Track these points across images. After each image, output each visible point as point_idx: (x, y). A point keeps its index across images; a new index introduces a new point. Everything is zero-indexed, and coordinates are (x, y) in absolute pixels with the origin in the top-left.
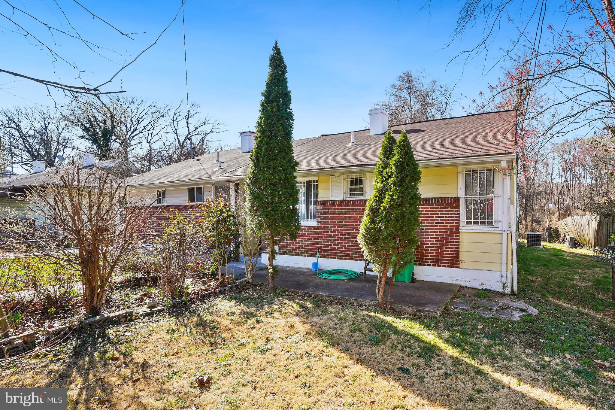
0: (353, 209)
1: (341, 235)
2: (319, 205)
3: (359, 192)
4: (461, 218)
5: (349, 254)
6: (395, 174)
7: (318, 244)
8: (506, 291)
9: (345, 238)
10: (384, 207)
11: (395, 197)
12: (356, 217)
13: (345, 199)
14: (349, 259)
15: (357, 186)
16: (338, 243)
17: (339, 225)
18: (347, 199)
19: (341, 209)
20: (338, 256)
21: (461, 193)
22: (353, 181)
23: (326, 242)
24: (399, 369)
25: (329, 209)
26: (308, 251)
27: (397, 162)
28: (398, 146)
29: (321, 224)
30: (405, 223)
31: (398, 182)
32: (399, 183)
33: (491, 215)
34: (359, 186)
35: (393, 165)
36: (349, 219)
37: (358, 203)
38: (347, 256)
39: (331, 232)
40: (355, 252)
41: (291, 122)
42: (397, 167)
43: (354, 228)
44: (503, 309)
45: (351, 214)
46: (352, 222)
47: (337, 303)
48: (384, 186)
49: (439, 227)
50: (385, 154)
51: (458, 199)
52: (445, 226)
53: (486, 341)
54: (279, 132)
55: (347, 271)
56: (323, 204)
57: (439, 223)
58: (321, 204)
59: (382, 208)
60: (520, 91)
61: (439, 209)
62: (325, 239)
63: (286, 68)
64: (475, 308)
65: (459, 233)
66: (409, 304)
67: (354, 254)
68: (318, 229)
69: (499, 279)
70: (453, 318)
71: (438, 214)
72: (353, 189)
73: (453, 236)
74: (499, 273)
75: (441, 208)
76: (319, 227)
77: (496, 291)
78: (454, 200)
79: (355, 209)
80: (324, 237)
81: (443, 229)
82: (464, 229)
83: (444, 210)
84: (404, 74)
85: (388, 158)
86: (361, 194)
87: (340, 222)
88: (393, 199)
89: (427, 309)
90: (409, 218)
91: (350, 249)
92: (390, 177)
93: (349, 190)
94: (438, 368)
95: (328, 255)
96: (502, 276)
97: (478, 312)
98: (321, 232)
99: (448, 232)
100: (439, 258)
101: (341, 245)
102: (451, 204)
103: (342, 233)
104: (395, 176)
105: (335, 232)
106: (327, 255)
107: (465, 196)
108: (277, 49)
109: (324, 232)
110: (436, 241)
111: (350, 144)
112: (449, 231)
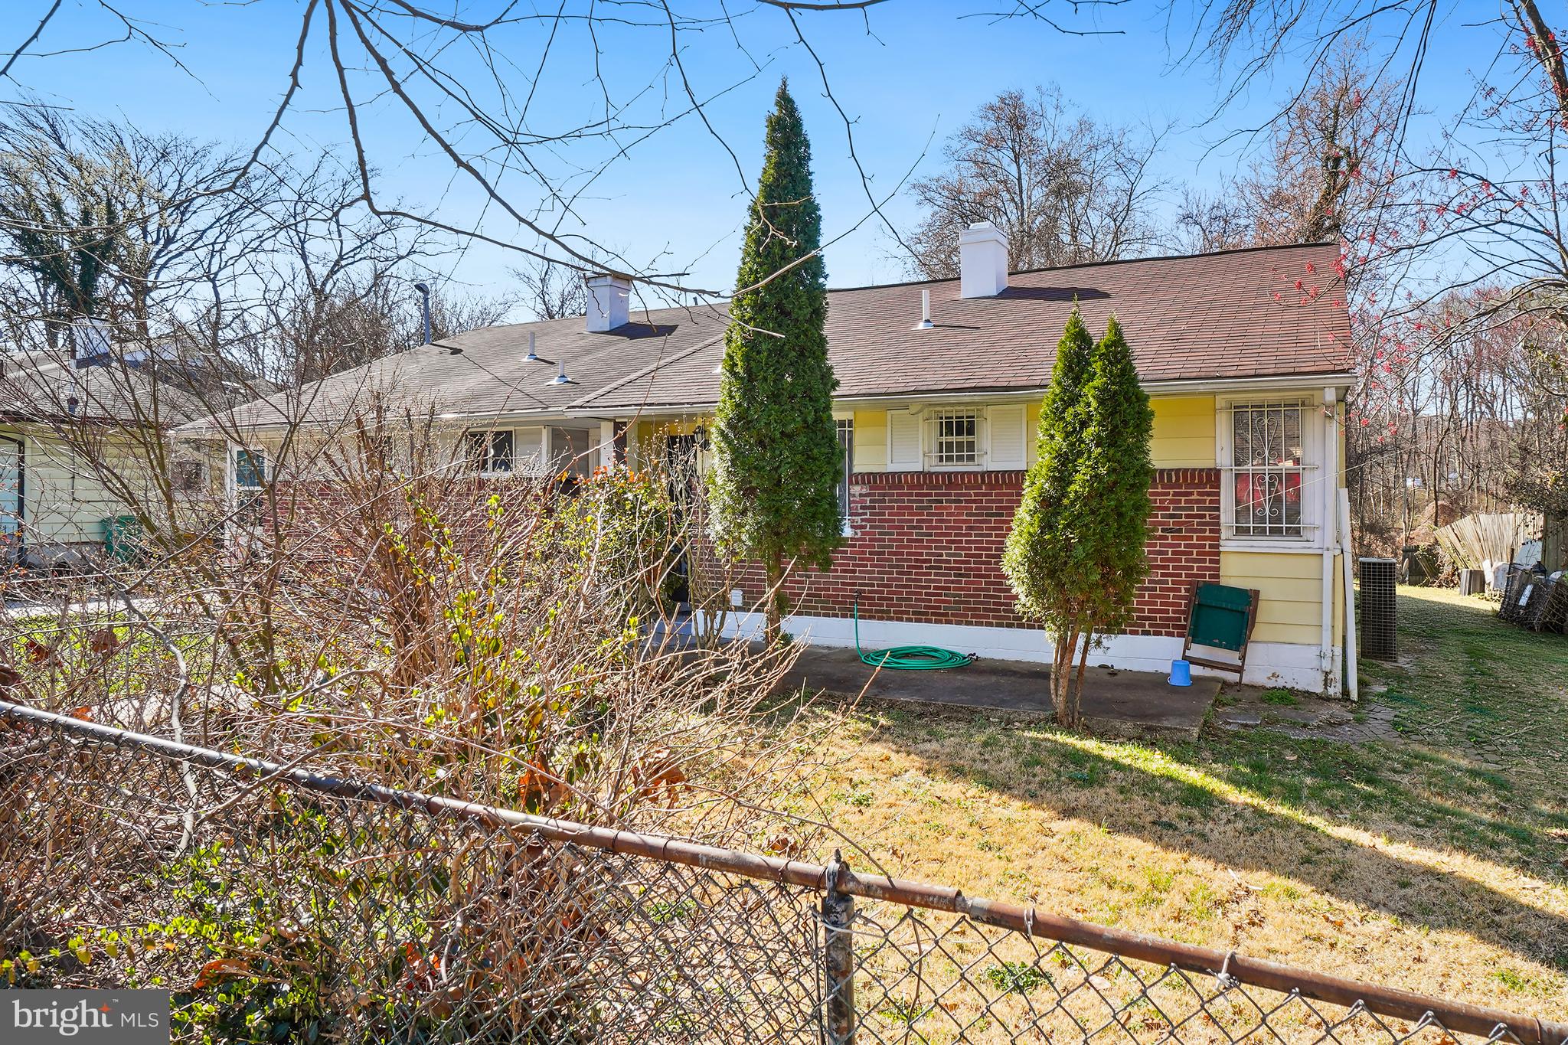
0: (950, 495)
1: (916, 561)
2: (857, 483)
3: (965, 453)
4: (1223, 519)
5: (939, 608)
6: (1098, 417)
7: (854, 584)
8: (1331, 691)
9: (927, 568)
10: (1076, 492)
11: (1103, 471)
12: (959, 514)
13: (926, 470)
14: (937, 622)
15: (960, 438)
16: (908, 580)
17: (911, 534)
18: (933, 470)
19: (917, 495)
20: (908, 613)
21: (1223, 457)
22: (949, 425)
23: (875, 579)
24: (1154, 823)
25: (884, 495)
26: (827, 602)
27: (1104, 390)
28: (1103, 354)
29: (863, 533)
30: (1123, 530)
31: (1107, 435)
32: (1111, 440)
33: (1294, 513)
34: (964, 438)
35: (1091, 399)
36: (938, 521)
37: (963, 479)
38: (933, 614)
39: (889, 553)
40: (956, 602)
41: (821, 280)
42: (1101, 402)
43: (953, 542)
44: (1331, 724)
45: (945, 508)
46: (947, 528)
47: (949, 719)
48: (1072, 444)
49: (1170, 541)
50: (1068, 369)
51: (1218, 472)
52: (1185, 538)
53: (1308, 781)
54: (800, 309)
55: (936, 650)
56: (869, 482)
57: (1171, 531)
58: (863, 483)
59: (1072, 495)
60: (1330, 164)
61: (1170, 497)
62: (873, 572)
63: (808, 146)
64: (1272, 722)
65: (1218, 554)
66: (1121, 716)
67: (951, 608)
68: (854, 546)
69: (1315, 663)
70: (1228, 743)
71: (1168, 509)
72: (949, 445)
73: (1204, 561)
74: (1314, 648)
75: (1175, 494)
76: (858, 540)
77: (1308, 692)
78: (1209, 476)
79: (956, 495)
80: (871, 566)
81: (1179, 545)
82: (1229, 544)
83: (1183, 498)
84: (1003, 100)
85: (1077, 381)
86: (971, 458)
87: (914, 528)
88: (1096, 476)
89: (1166, 724)
90: (1132, 519)
91: (940, 595)
92: (1084, 425)
93: (937, 448)
94: (1229, 821)
95: (882, 611)
96: (1321, 656)
97: (1277, 730)
98: (864, 553)
99: (1191, 553)
100: (1171, 615)
101: (916, 587)
102: (1201, 484)
103: (921, 554)
104: (1099, 424)
105: (902, 554)
106: (877, 611)
107: (1234, 468)
108: (785, 101)
109: (871, 553)
110: (1163, 575)
111: (921, 326)
112: (1195, 551)
